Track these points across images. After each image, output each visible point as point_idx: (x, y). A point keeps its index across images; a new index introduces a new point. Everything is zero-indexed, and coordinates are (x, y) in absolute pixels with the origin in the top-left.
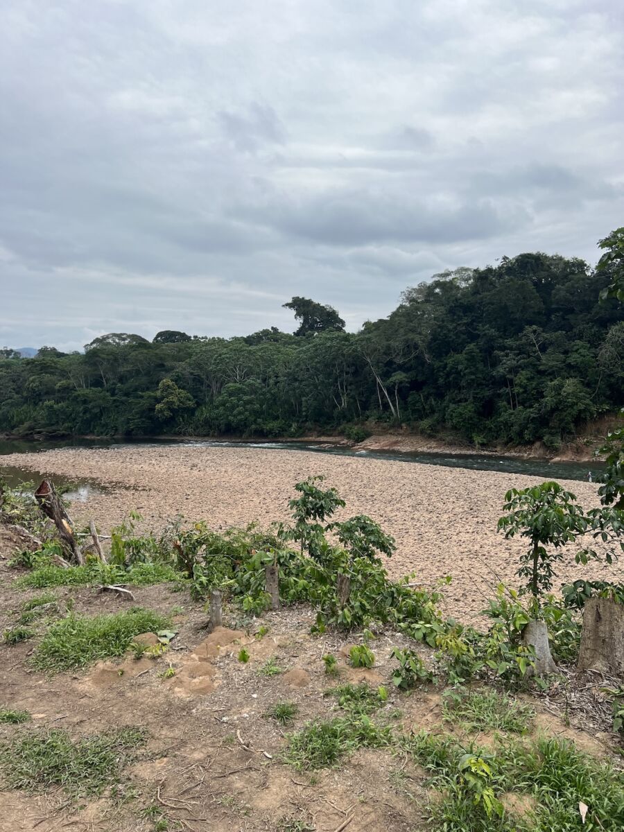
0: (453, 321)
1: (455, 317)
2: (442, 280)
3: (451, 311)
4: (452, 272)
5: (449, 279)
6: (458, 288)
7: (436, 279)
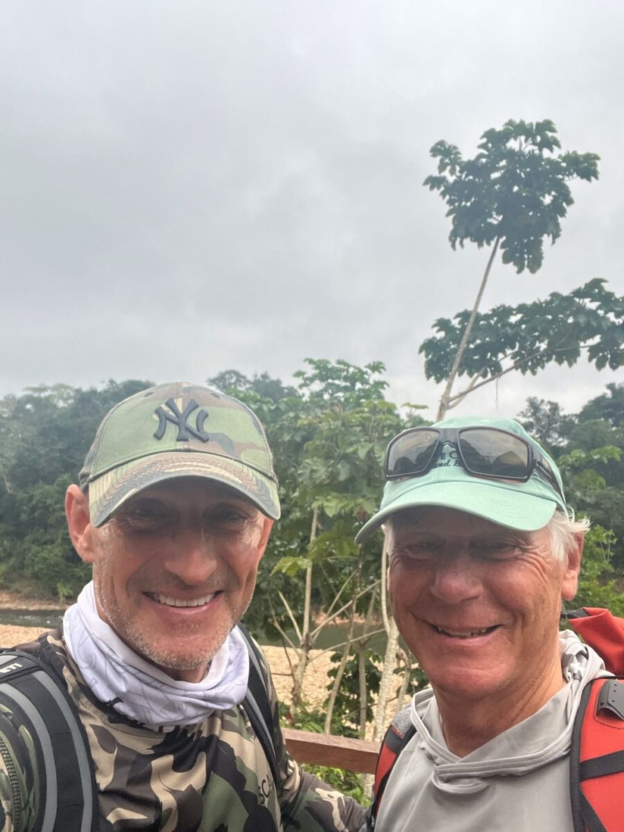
0: (44, 445)
1: (48, 441)
2: (36, 395)
3: (43, 433)
4: (49, 388)
5: (44, 395)
6: (55, 407)
7: (29, 393)
